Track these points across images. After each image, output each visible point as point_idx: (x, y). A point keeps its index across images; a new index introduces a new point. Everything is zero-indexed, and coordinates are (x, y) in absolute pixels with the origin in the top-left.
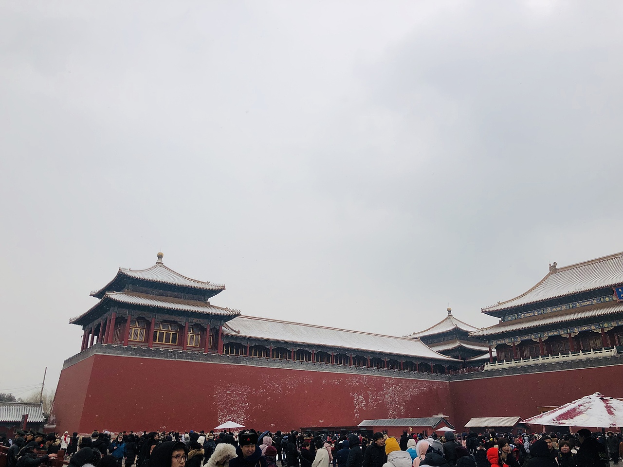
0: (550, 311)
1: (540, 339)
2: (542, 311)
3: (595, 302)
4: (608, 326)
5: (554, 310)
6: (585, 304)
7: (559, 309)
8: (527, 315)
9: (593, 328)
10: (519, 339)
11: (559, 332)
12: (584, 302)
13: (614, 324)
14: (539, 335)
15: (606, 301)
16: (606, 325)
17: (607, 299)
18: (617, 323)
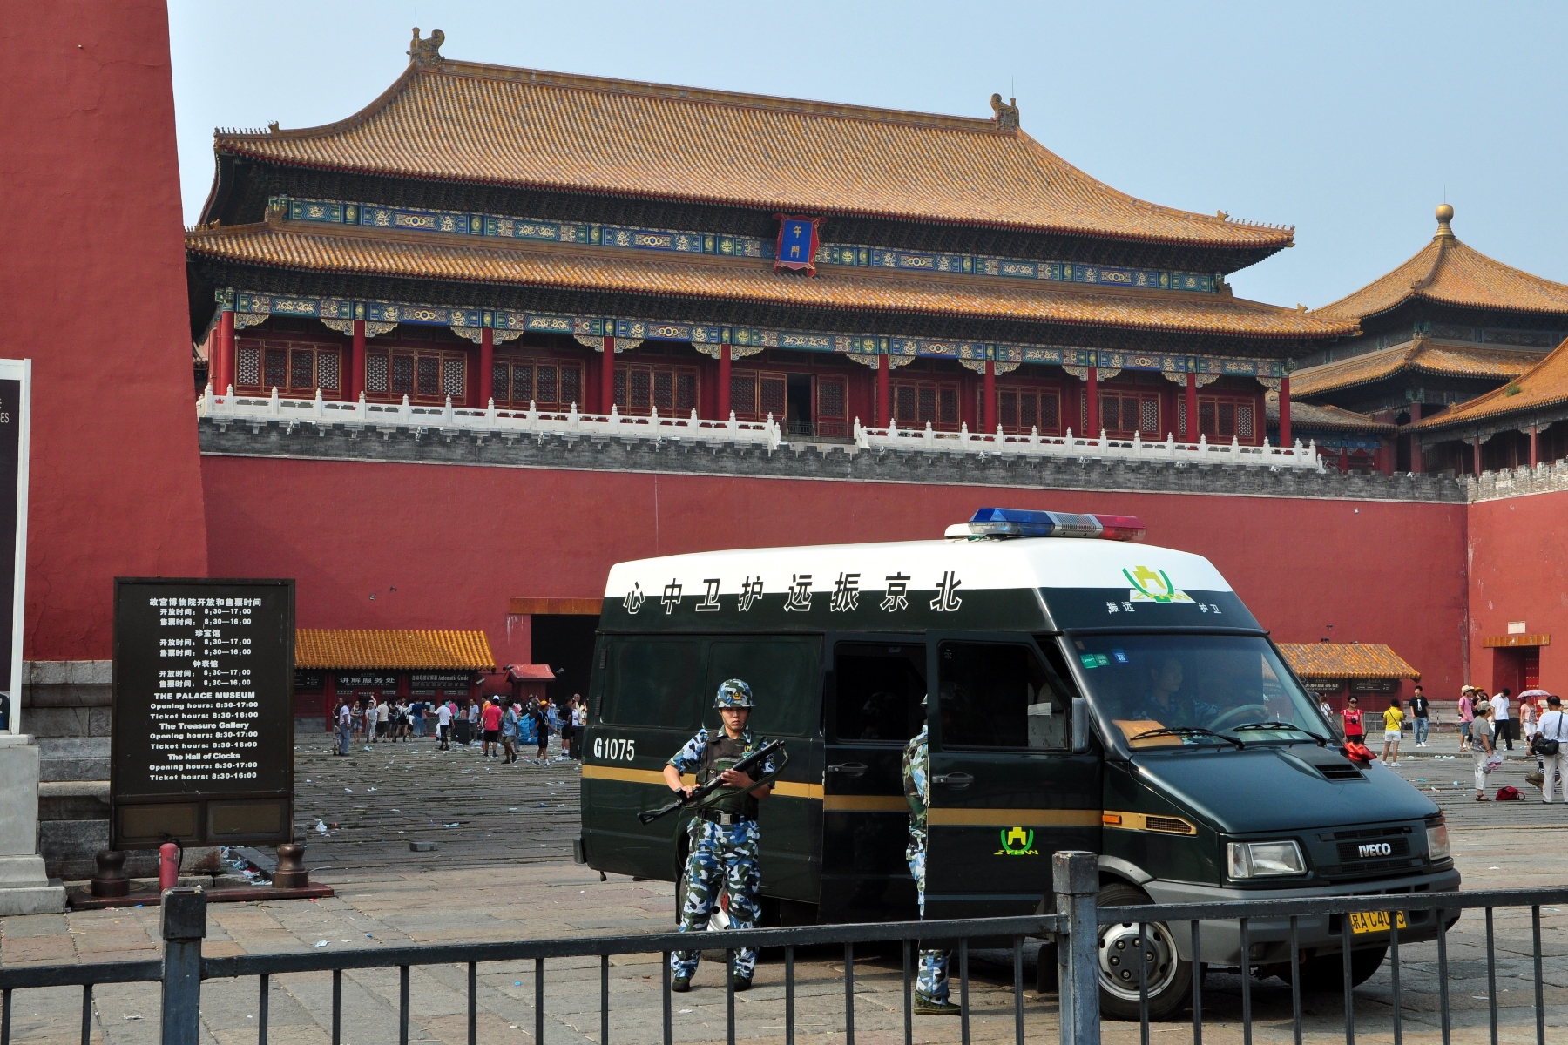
0: (509, 233)
1: (488, 333)
2: (476, 224)
3: (683, 244)
4: (747, 342)
5: (527, 230)
6: (646, 240)
7: (546, 232)
8: (408, 221)
9: (699, 335)
10: (391, 315)
11: (573, 325)
12: (648, 233)
13: (769, 340)
14: (487, 319)
15: (723, 253)
16: (743, 337)
17: (726, 247)
18: (780, 339)
